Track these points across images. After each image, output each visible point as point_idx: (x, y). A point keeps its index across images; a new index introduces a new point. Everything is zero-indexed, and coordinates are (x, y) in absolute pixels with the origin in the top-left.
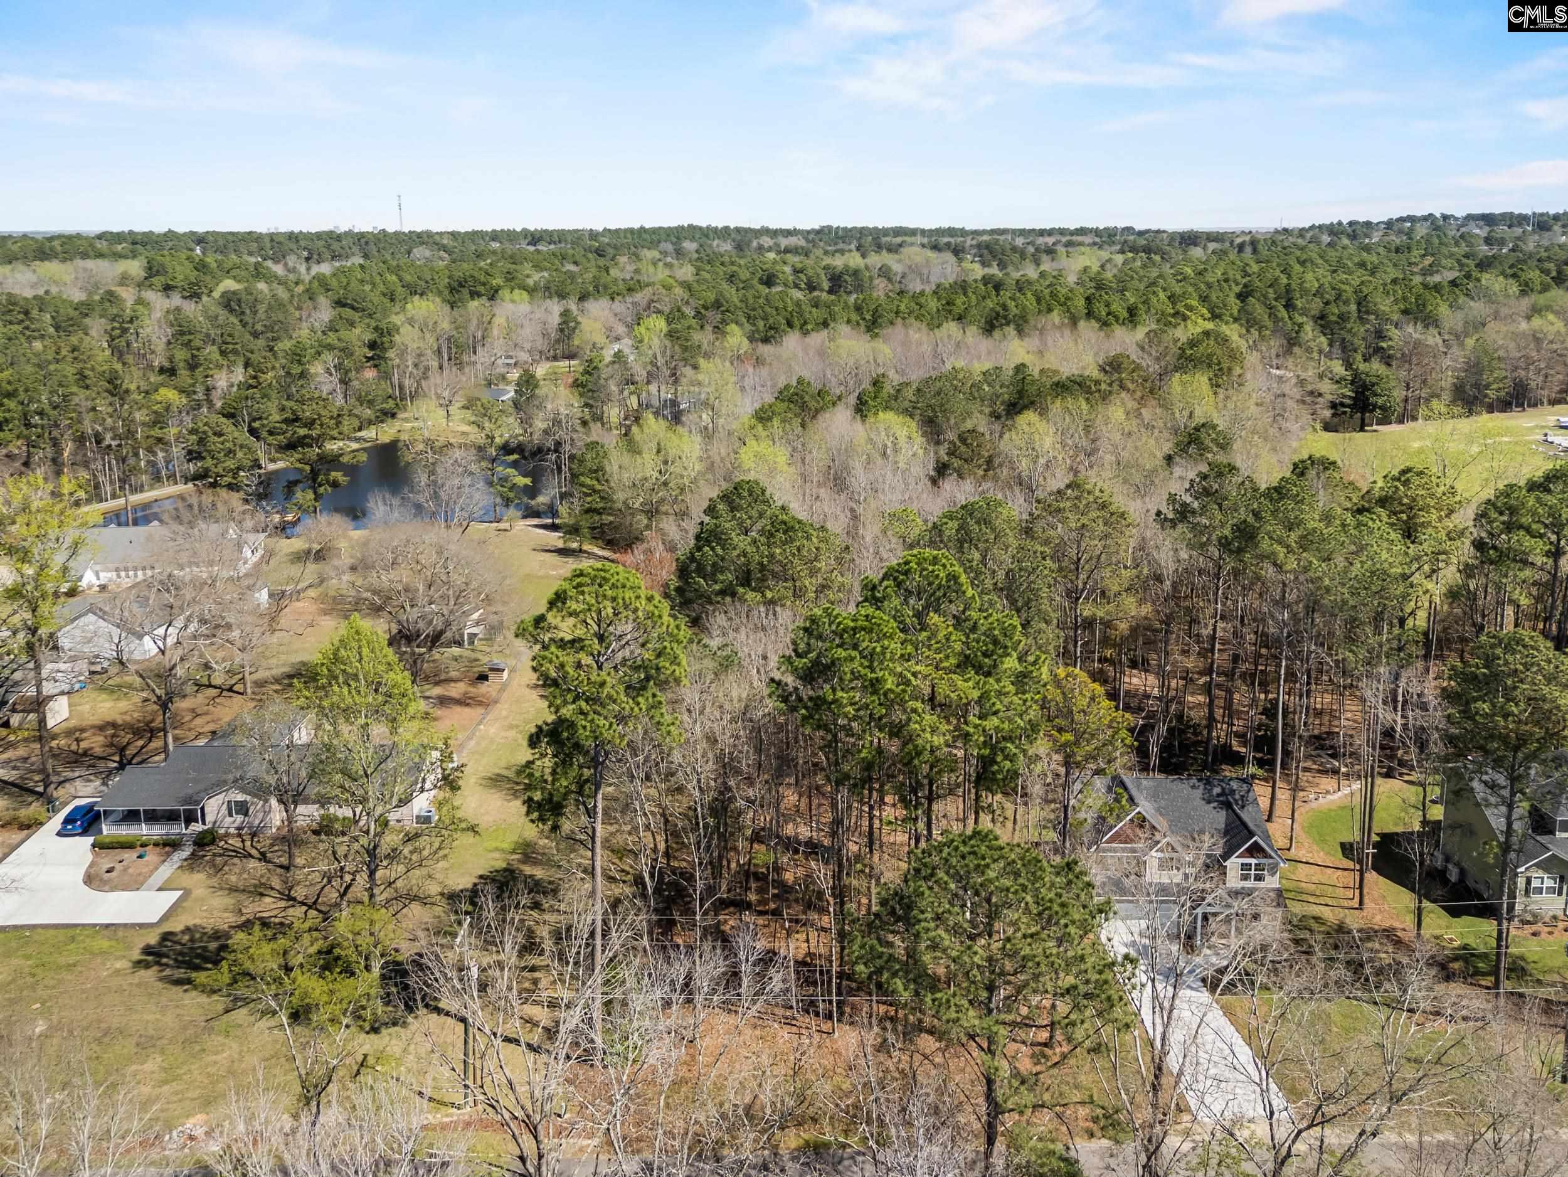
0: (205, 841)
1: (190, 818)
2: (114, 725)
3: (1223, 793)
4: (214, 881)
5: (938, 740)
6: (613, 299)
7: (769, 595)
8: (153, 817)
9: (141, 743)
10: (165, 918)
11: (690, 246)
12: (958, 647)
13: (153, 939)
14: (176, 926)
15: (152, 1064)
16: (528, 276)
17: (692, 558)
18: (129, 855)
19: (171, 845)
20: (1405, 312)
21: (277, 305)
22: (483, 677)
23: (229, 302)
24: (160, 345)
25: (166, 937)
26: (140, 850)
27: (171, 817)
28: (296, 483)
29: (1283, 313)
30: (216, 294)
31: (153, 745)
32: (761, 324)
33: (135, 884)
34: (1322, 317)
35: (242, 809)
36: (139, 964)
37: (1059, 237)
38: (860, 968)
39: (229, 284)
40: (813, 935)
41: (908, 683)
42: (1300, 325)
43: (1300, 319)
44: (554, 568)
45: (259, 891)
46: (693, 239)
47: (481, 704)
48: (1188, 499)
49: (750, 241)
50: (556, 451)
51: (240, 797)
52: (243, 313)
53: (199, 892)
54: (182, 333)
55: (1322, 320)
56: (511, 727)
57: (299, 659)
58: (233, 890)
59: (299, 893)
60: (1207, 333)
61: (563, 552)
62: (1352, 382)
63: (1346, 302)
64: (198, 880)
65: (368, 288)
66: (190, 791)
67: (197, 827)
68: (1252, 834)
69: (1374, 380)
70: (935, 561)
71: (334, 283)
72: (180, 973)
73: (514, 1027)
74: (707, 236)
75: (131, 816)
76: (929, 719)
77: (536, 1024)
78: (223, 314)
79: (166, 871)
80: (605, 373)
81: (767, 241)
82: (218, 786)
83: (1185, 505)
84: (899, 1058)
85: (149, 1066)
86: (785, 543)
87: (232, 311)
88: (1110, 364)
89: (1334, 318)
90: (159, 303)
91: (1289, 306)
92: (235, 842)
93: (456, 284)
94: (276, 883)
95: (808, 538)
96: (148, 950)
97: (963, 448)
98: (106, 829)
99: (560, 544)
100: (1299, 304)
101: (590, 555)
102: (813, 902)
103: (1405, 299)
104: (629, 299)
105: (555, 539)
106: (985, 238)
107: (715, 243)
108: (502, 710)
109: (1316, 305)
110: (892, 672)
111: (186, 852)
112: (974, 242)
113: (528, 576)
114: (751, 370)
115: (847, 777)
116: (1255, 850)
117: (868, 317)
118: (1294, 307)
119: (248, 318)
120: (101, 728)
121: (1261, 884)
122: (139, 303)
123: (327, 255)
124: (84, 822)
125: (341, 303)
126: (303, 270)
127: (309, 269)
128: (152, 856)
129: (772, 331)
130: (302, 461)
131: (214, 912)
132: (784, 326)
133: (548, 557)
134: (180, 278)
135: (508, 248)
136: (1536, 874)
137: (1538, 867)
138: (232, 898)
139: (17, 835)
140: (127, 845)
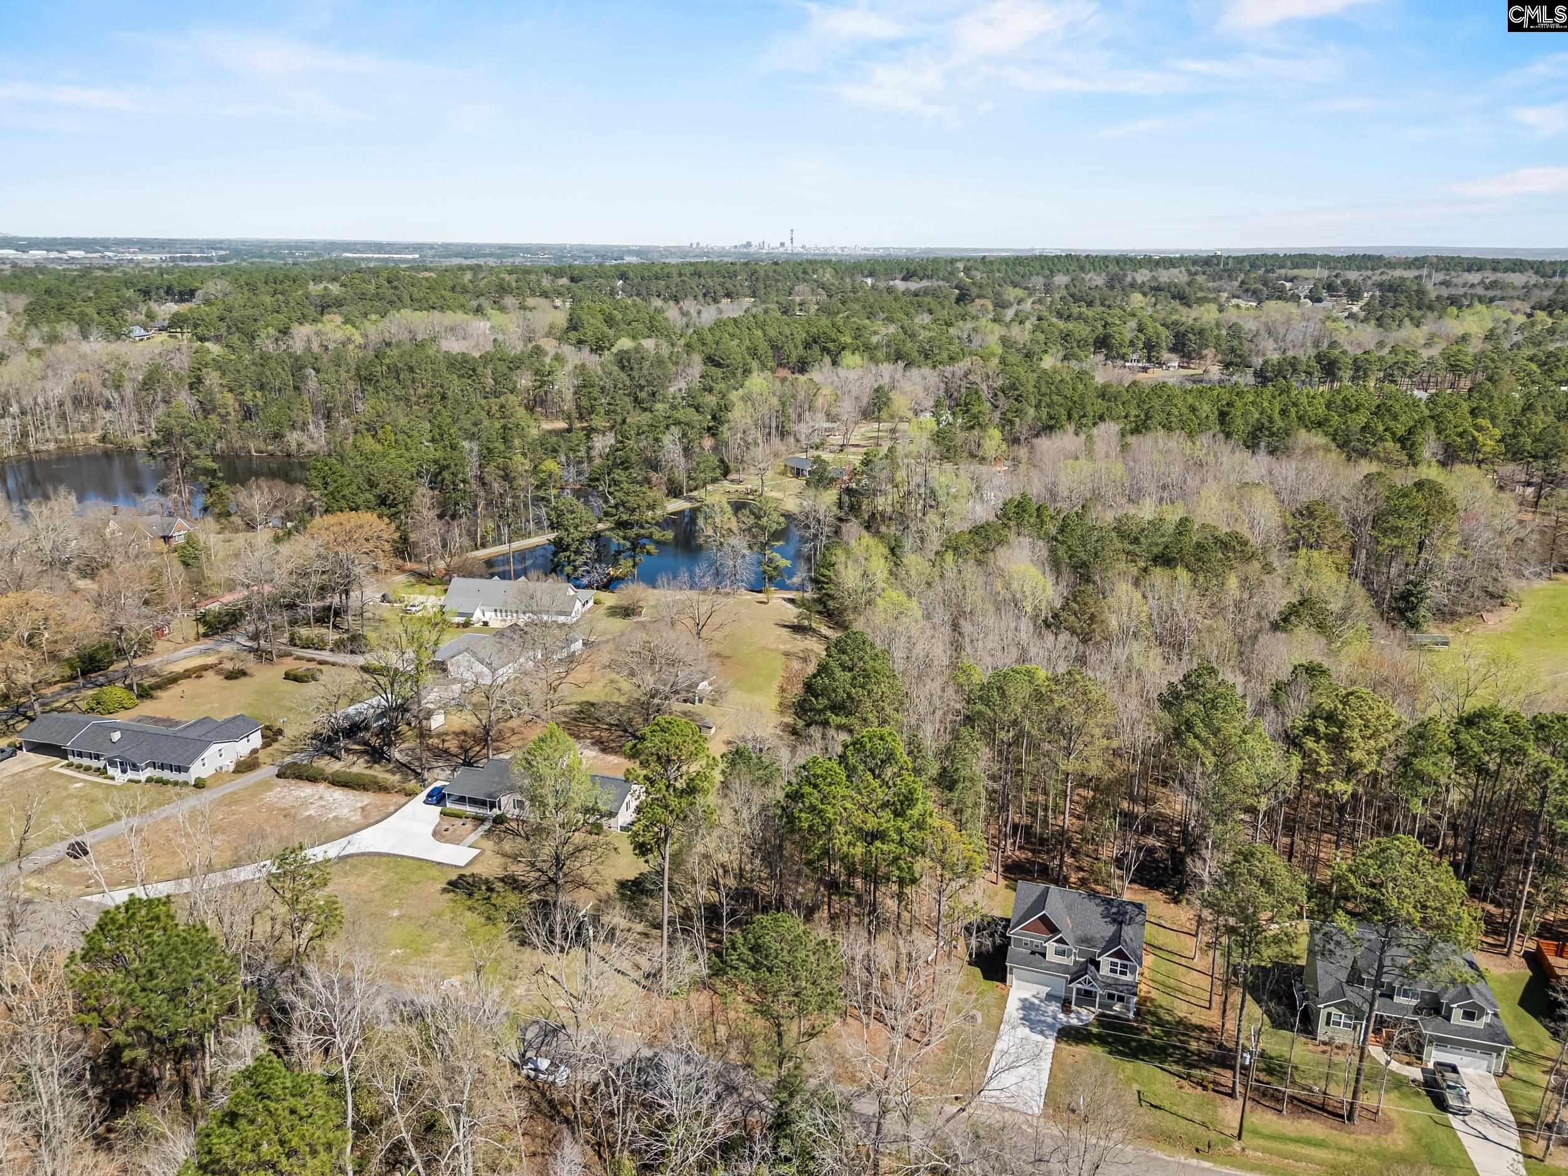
0: (499, 820)
1: (492, 806)
2: (465, 733)
3: (1118, 913)
4: (497, 848)
6: (935, 367)
8: (474, 802)
10: (468, 865)
11: (1062, 280)
13: (454, 877)
14: (467, 872)
15: (444, 945)
16: (876, 333)
18: (458, 822)
19: (480, 820)
21: (659, 361)
23: (623, 361)
24: (569, 395)
25: (461, 876)
26: (464, 821)
27: (482, 803)
30: (614, 350)
33: (457, 841)
35: (520, 805)
36: (444, 890)
37: (1488, 274)
39: (625, 343)
44: (785, 643)
45: (515, 858)
46: (1067, 272)
48: (1181, 687)
49: (1126, 276)
50: (813, 540)
51: (521, 799)
52: (631, 370)
53: (488, 853)
54: (585, 386)
57: (584, 699)
58: (505, 855)
61: (795, 629)
64: (489, 845)
65: (736, 342)
66: (492, 791)
67: (496, 811)
68: (1119, 943)
71: (709, 338)
72: (463, 899)
73: (625, 966)
74: (1082, 269)
75: (461, 800)
77: (639, 968)
78: (616, 369)
79: (474, 837)
81: (1144, 275)
82: (510, 789)
83: (1179, 692)
85: (442, 945)
87: (623, 367)
88: (1307, 509)
90: (574, 357)
92: (514, 824)
94: (528, 855)
96: (450, 883)
98: (449, 805)
99: (796, 622)
101: (816, 633)
105: (794, 614)
106: (1398, 274)
111: (487, 826)
113: (763, 648)
116: (1120, 954)
119: (635, 373)
120: (457, 734)
121: (1123, 977)
122: (557, 358)
123: (721, 293)
124: (438, 797)
125: (710, 360)
126: (694, 314)
127: (699, 312)
128: (469, 825)
129: (1053, 422)
130: (624, 538)
131: (491, 867)
132: (1064, 417)
133: (785, 632)
134: (590, 333)
135: (881, 285)
136: (1334, 1010)
137: (1336, 1006)
138: (503, 860)
139: (403, 799)
140: (458, 816)
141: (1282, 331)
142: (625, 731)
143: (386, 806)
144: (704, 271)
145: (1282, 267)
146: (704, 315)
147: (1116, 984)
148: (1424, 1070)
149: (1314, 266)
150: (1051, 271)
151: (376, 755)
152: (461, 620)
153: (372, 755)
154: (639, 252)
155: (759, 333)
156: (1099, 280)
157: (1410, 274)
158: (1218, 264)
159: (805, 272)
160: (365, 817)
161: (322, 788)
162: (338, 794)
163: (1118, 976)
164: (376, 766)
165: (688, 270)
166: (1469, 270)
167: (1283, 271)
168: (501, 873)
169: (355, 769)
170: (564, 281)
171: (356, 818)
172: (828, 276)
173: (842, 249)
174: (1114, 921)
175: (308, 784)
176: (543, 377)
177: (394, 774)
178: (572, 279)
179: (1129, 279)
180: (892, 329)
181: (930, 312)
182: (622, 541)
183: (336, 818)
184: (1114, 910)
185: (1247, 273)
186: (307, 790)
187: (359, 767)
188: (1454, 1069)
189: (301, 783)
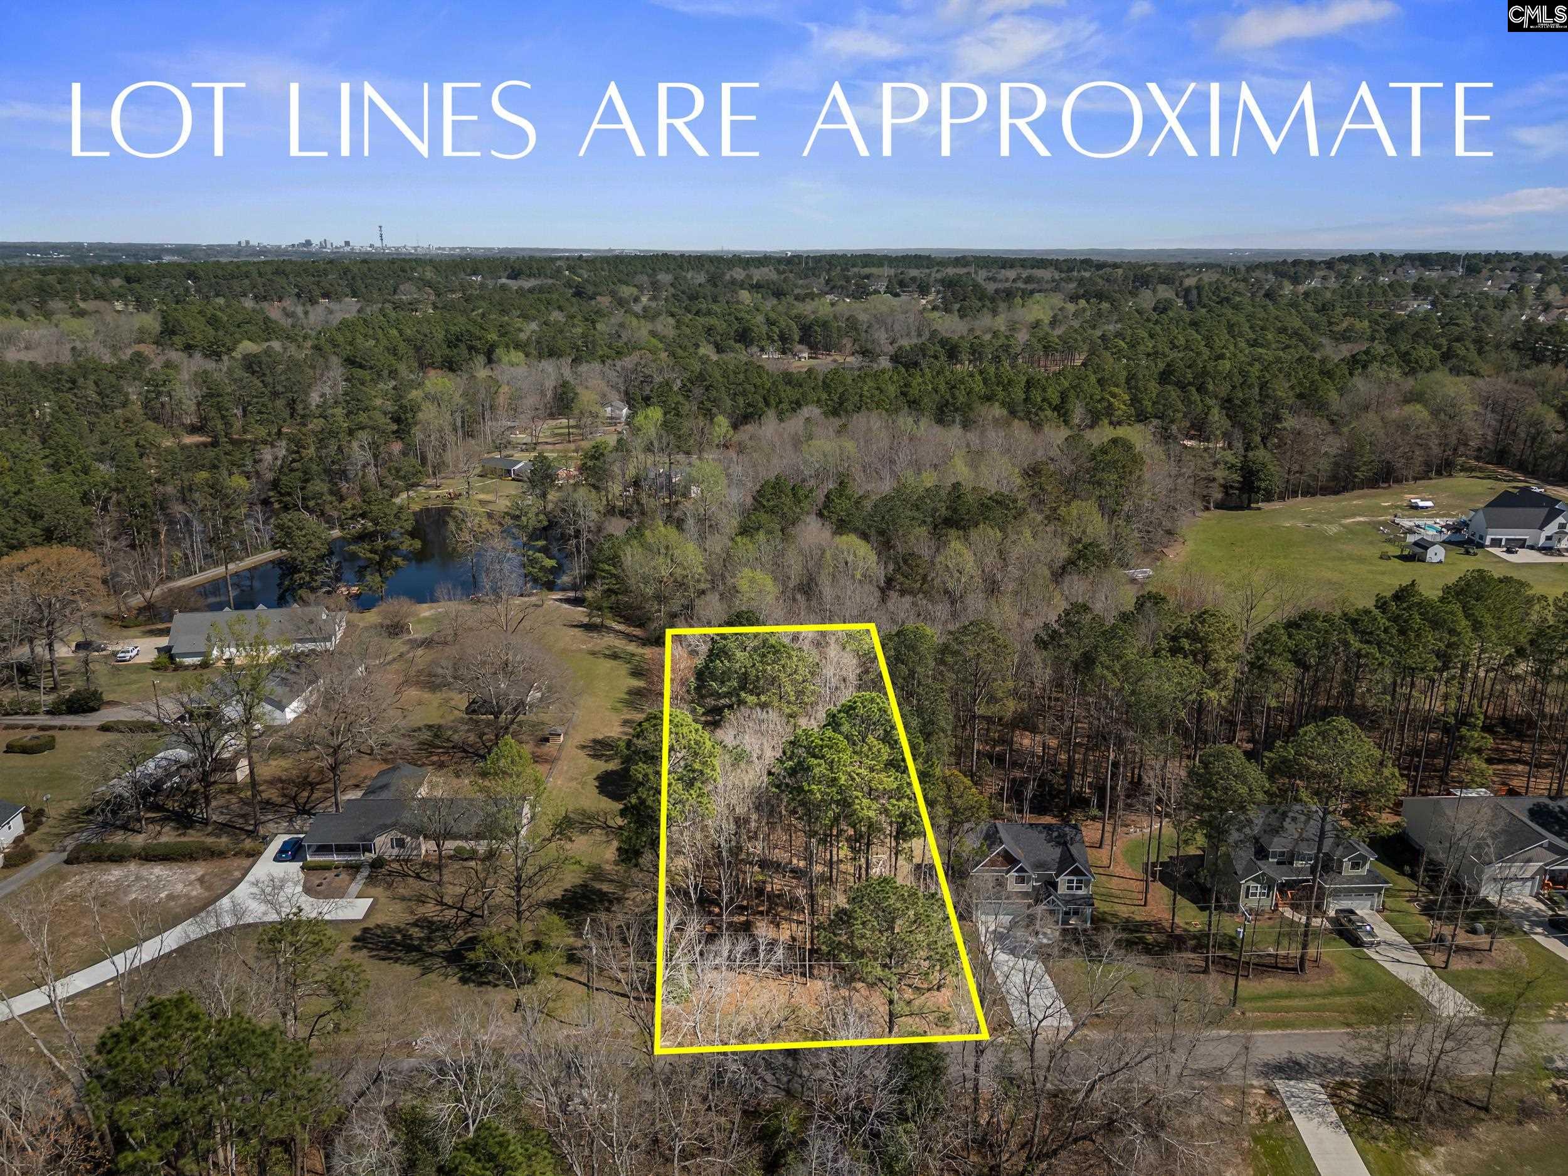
0: (378, 864)
1: (366, 850)
2: (280, 780)
3: (1059, 836)
4: (388, 893)
5: (871, 814)
6: (603, 362)
7: (763, 698)
8: (340, 849)
9: (306, 794)
10: (367, 916)
11: (664, 278)
12: (885, 757)
13: (358, 933)
14: (370, 924)
16: (520, 330)
17: (707, 667)
18: (330, 875)
19: (354, 869)
20: (1300, 396)
21: (294, 365)
22: (547, 740)
23: (251, 364)
24: (190, 405)
25: (366, 930)
26: (335, 872)
27: (352, 849)
28: (366, 567)
29: (1196, 396)
30: (237, 356)
31: (315, 796)
32: (741, 401)
33: (341, 893)
34: (1229, 400)
35: (401, 843)
36: (355, 948)
37: (1020, 270)
38: (824, 947)
39: (247, 347)
40: (794, 926)
41: (853, 779)
42: (1209, 408)
43: (1211, 402)
44: (584, 642)
45: (421, 900)
46: (668, 270)
47: (546, 761)
48: (1056, 626)
49: (724, 274)
50: (577, 537)
51: (399, 835)
52: (264, 375)
53: (382, 900)
54: (212, 396)
55: (1227, 403)
56: (572, 779)
58: (403, 899)
59: (448, 900)
60: (1114, 441)
61: (589, 627)
62: (1242, 469)
63: (1250, 387)
64: (379, 891)
65: (372, 342)
66: (363, 832)
67: (369, 856)
68: (1074, 861)
69: (1259, 467)
70: (872, 700)
72: (382, 953)
74: (681, 267)
75: (326, 849)
76: (866, 802)
78: (246, 376)
79: (355, 887)
80: (610, 458)
81: (739, 274)
82: (384, 829)
83: (1054, 631)
84: (844, 992)
86: (774, 662)
87: (253, 373)
88: (1033, 470)
89: (1238, 402)
90: (187, 363)
91: (1201, 389)
92: (396, 866)
93: (453, 338)
94: (431, 894)
95: (790, 657)
96: (356, 939)
97: (905, 568)
98: (309, 857)
99: (586, 620)
100: (1211, 387)
101: (610, 629)
102: (793, 904)
103: (1301, 384)
104: (619, 363)
105: (579, 613)
106: (951, 271)
107: (689, 276)
108: (563, 765)
109: (1224, 390)
110: (844, 773)
111: (365, 872)
112: (939, 276)
113: (564, 651)
114: (735, 456)
115: (816, 833)
116: (1077, 872)
117: (836, 399)
118: (1206, 392)
119: (269, 379)
120: (272, 783)
121: (1079, 892)
122: (168, 365)
123: (317, 292)
124: (292, 852)
125: (350, 362)
126: (301, 315)
127: (306, 313)
128: (344, 876)
129: (751, 410)
130: (371, 552)
131: (394, 915)
132: (761, 405)
133: (577, 632)
134: (199, 337)
135: (490, 283)
136: (1252, 884)
137: (1254, 880)
138: (404, 904)
139: (246, 862)
140: (326, 868)
141: (889, 321)
142: (465, 751)
143: (229, 872)
144: (288, 269)
145: (854, 266)
146: (312, 317)
147: (1073, 899)
148: (1329, 919)
149: (881, 265)
150: (654, 270)
151: (184, 820)
152: (196, 660)
153: (178, 821)
154: (179, 250)
155: (395, 332)
156: (701, 278)
157: (962, 271)
158: (800, 263)
159: (403, 271)
160: (209, 888)
161: (133, 867)
162: (158, 871)
163: (1074, 892)
164: (190, 831)
165: (269, 269)
166: (1004, 267)
167: (856, 270)
168: (411, 919)
169: (163, 839)
170: (117, 282)
171: (197, 891)
172: (429, 274)
173: (415, 248)
174: (1058, 844)
175: (112, 866)
176: (157, 386)
177: (219, 836)
178: (128, 280)
179: (728, 277)
180: (534, 326)
181: (560, 309)
182: (369, 555)
183: (171, 897)
184: (1055, 834)
185: (828, 271)
186: (115, 873)
187: (168, 836)
188: (1352, 912)
189: (104, 866)
